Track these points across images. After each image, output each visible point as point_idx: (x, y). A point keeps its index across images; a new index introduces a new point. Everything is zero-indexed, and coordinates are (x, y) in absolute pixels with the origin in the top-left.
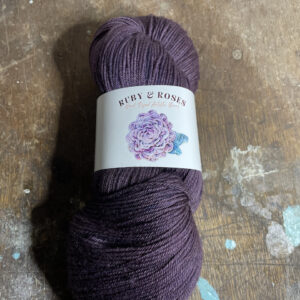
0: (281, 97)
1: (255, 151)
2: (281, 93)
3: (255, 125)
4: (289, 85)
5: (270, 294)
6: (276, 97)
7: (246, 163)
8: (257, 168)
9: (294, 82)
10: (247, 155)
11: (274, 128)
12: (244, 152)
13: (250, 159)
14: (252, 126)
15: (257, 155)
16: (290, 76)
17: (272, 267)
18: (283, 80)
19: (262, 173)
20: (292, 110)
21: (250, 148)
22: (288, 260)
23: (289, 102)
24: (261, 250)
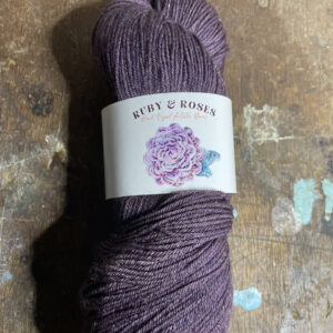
0: (307, 56)
1: (272, 112)
2: (307, 52)
3: (275, 84)
4: (317, 44)
5: (270, 275)
6: (301, 56)
7: (260, 124)
8: (271, 131)
9: (322, 43)
10: (262, 115)
11: (296, 89)
12: (259, 112)
13: (264, 120)
14: (271, 84)
15: (273, 118)
16: (320, 36)
17: (275, 245)
18: (311, 38)
19: (276, 138)
20: (317, 73)
21: (266, 108)
22: (294, 239)
23: (315, 64)
24: (265, 224)
